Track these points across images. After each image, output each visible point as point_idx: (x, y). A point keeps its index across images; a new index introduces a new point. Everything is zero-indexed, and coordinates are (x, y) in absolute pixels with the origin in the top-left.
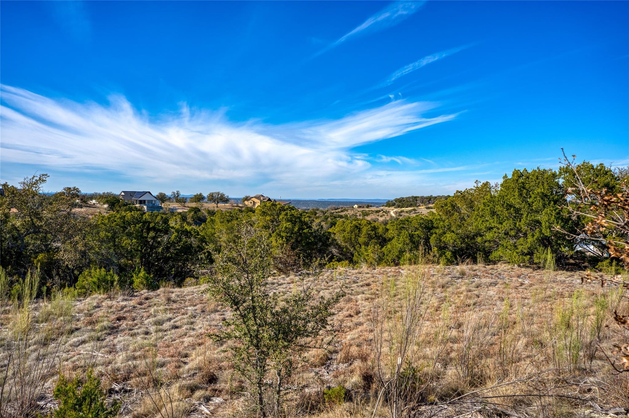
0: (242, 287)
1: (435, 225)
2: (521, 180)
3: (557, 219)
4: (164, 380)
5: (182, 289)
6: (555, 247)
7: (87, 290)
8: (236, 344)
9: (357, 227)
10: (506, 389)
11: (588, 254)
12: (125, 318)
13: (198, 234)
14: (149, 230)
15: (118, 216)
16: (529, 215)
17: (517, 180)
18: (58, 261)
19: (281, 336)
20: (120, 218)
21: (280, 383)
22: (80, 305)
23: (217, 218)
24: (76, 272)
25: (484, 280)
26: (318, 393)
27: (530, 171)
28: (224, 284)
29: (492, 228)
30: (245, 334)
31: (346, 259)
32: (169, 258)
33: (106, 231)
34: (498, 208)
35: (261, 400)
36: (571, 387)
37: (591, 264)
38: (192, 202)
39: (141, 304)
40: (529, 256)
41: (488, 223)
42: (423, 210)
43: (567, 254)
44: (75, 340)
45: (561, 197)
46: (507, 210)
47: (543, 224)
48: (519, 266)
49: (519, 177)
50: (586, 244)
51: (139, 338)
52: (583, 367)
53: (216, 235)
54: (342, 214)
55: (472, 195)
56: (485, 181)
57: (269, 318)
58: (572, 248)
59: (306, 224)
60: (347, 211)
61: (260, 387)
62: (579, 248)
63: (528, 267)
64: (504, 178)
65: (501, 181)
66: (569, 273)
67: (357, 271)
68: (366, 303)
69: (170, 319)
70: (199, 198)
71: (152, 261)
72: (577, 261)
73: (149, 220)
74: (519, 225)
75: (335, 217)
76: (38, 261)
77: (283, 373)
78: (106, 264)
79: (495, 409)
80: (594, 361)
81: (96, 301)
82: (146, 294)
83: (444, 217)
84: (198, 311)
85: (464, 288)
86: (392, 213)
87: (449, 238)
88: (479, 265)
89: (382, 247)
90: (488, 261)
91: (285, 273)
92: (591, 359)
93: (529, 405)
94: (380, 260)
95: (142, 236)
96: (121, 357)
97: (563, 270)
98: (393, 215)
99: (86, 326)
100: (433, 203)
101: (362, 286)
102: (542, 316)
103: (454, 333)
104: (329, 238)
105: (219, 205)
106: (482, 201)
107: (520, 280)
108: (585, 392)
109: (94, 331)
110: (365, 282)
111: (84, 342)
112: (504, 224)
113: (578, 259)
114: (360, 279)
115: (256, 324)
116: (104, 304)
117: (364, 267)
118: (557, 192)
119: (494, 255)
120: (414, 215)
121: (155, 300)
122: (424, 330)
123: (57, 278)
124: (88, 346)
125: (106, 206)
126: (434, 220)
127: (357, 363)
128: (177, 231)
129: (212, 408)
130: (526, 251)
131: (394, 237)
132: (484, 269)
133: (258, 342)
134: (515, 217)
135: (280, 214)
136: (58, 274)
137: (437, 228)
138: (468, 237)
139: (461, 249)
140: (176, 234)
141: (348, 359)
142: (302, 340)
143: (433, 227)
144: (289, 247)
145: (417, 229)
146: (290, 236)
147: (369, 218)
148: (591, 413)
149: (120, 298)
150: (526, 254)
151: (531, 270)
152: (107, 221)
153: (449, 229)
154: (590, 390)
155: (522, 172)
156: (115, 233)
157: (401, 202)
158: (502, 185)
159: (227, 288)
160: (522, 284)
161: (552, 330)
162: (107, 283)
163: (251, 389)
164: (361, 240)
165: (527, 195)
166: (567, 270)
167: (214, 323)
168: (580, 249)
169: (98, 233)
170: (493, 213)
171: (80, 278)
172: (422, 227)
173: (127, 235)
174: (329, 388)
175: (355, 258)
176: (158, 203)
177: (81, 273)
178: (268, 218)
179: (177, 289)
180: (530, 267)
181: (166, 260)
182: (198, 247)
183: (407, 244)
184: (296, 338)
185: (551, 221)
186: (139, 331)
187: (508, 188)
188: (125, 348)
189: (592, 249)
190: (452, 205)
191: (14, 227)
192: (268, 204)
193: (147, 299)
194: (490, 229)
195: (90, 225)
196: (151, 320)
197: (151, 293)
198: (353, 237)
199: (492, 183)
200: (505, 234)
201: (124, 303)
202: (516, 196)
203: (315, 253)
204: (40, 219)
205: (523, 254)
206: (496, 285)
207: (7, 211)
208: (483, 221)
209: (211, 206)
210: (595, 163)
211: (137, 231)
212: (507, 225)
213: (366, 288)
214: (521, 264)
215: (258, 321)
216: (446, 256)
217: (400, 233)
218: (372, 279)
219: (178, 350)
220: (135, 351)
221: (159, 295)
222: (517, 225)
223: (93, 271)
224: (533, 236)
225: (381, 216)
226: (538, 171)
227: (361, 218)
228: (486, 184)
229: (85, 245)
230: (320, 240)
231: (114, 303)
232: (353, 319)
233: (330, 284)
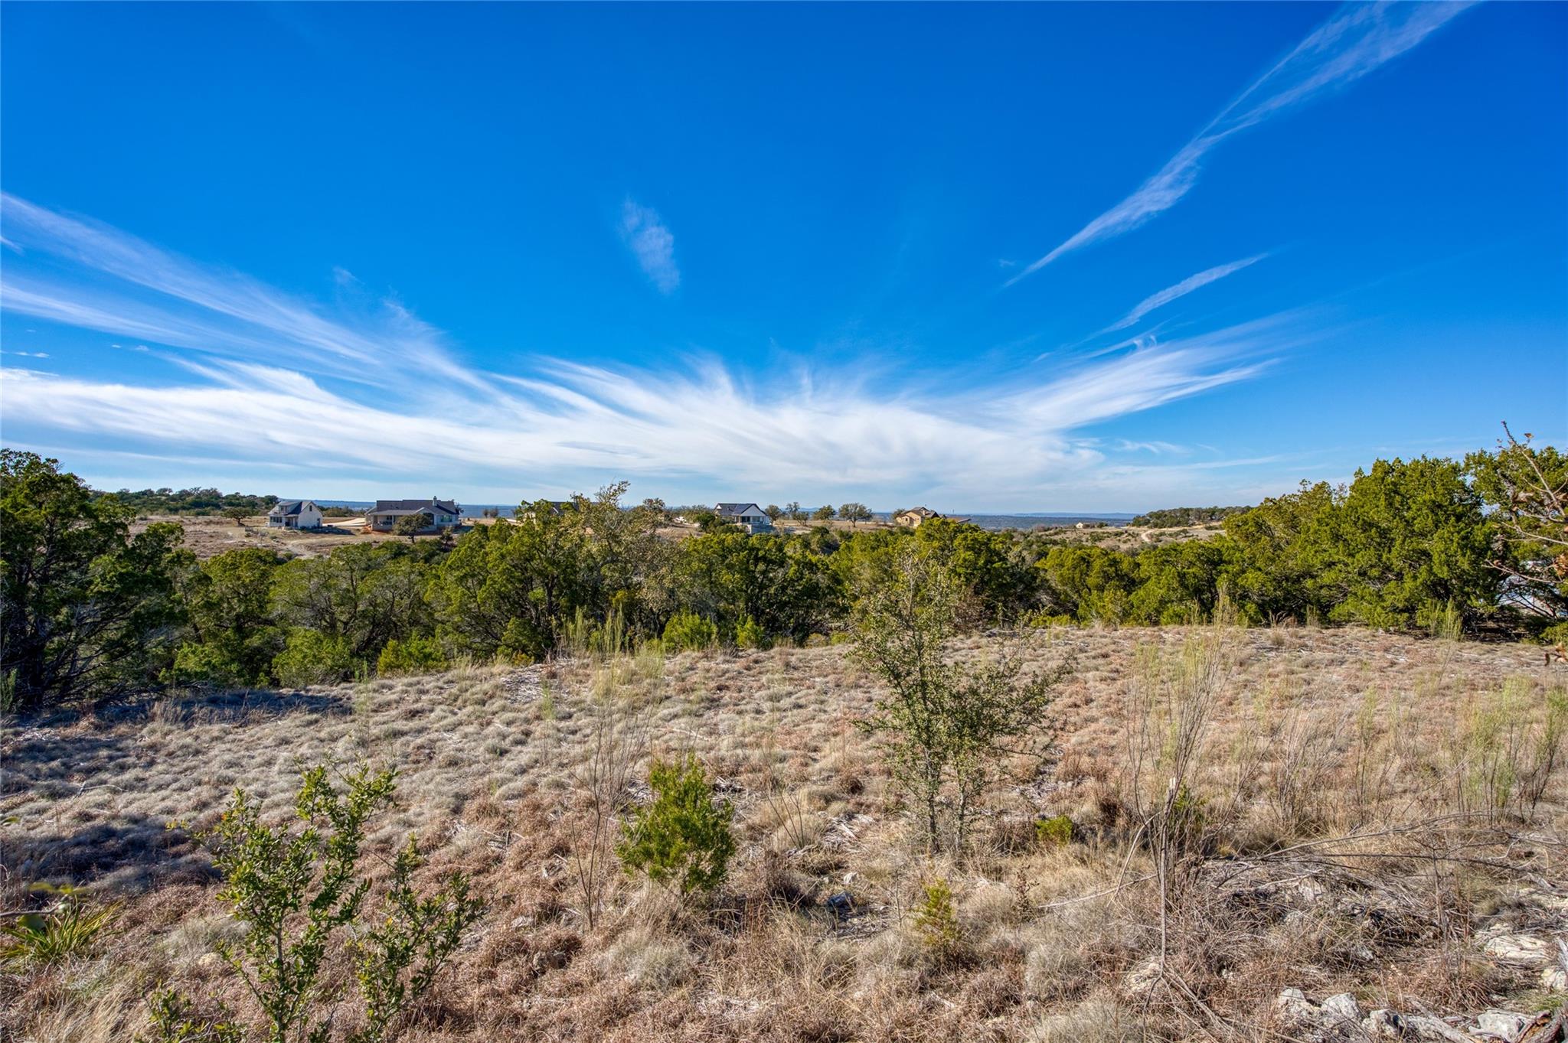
0: (905, 651)
1: (1225, 558)
2: (1390, 479)
3: (1463, 547)
4: (786, 781)
5: (806, 651)
6: (1459, 598)
7: (676, 643)
8: (890, 739)
9: (1083, 559)
10: (1366, 842)
11: (1525, 612)
12: (727, 688)
13: (828, 569)
14: (757, 560)
15: (716, 539)
16: (1408, 540)
17: (1383, 479)
18: (640, 601)
19: (966, 730)
20: (719, 543)
21: (964, 804)
22: (669, 665)
23: (855, 544)
24: (662, 618)
25: (1318, 655)
26: (1024, 825)
27: (1406, 462)
28: (878, 645)
29: (1334, 564)
30: (910, 724)
31: (1065, 612)
32: (786, 604)
33: (700, 561)
34: (1346, 528)
35: (933, 825)
36: (1492, 848)
37: (1530, 631)
38: (816, 518)
39: (748, 668)
40: (1406, 615)
41: (1326, 555)
42: (1200, 532)
43: (1481, 611)
44: (666, 711)
45: (1471, 509)
46: (1365, 531)
47: (1435, 557)
48: (1387, 631)
49: (1387, 473)
50: (1521, 595)
51: (748, 718)
52: (1518, 813)
53: (853, 570)
54: (1056, 538)
55: (1295, 505)
56: (1319, 482)
57: (949, 703)
58: (1493, 601)
59: (998, 554)
60: (1065, 532)
61: (931, 806)
62: (1505, 601)
63: (1404, 633)
64: (1356, 474)
65: (1350, 480)
66: (1486, 646)
67: (1085, 632)
68: (1102, 686)
69: (790, 694)
70: (827, 513)
71: (761, 607)
72: (1503, 625)
73: (758, 546)
74: (1388, 559)
75: (1045, 544)
76: (618, 601)
77: (970, 787)
78: (700, 608)
79: (1345, 876)
80: (1539, 805)
81: (689, 660)
82: (755, 655)
83: (1241, 544)
84: (829, 685)
85: (1280, 667)
86: (1144, 537)
87: (1252, 580)
88: (1309, 628)
89: (1130, 593)
90: (1326, 621)
91: (965, 633)
92: (1535, 800)
93: (1408, 873)
94: (1125, 616)
95: (747, 569)
96: (725, 742)
97: (1475, 640)
98: (1147, 540)
99: (678, 694)
100: (1219, 520)
101: (1094, 658)
102: (1433, 721)
103: (1263, 743)
104: (1036, 578)
105: (857, 523)
106: (1315, 516)
107: (1389, 657)
108: (1519, 857)
109: (690, 702)
110: (1099, 651)
111: (676, 716)
112: (1358, 556)
113: (1505, 621)
114: (1092, 646)
115: (927, 709)
116: (699, 665)
117: (1098, 626)
118: (1461, 500)
119: (1337, 612)
120: (1185, 540)
121: (769, 665)
122: (1209, 737)
123: (639, 624)
124: (683, 721)
125: (697, 525)
126: (1224, 550)
127: (1090, 783)
128: (797, 563)
129: (857, 829)
130: (1400, 605)
131: (1149, 578)
132: (1318, 635)
133: (929, 737)
134: (1379, 544)
135: (955, 537)
136: (640, 620)
137: (1230, 562)
138: (1287, 579)
139: (1276, 600)
140: (796, 567)
141: (1076, 775)
142: (998, 740)
143: (1221, 561)
144: (970, 591)
145: (1192, 564)
146: (971, 574)
147: (1102, 545)
148: (1531, 893)
149: (720, 659)
150: (1402, 611)
151: (1411, 639)
152: (700, 547)
153: (1252, 564)
154: (1529, 855)
155: (1391, 463)
156: (711, 564)
157: (1159, 519)
158: (1352, 488)
159: (883, 652)
160: (1393, 664)
161: (1458, 747)
162: (703, 637)
163: (915, 809)
164: (1091, 581)
165: (1402, 505)
166: (1483, 641)
167: (855, 704)
168: (1510, 602)
169: (689, 564)
170: (1337, 537)
171: (668, 628)
172: (1201, 561)
173: (728, 568)
174: (1044, 818)
175: (1080, 612)
176: (768, 521)
177: (668, 620)
178: (936, 544)
179: (798, 650)
180: (1410, 635)
181: (782, 606)
182: (828, 587)
183: (1175, 590)
184: (991, 736)
185: (1452, 552)
186: (748, 707)
187: (1364, 493)
188: (731, 730)
189: (1532, 604)
190: (1257, 523)
191: (590, 555)
192: (936, 521)
193: (756, 662)
194: (1331, 565)
195: (679, 552)
196: (763, 693)
197: (762, 654)
198: (1077, 576)
199: (1334, 484)
200: (1360, 574)
201: (726, 666)
202: (1382, 508)
203: (1013, 601)
204: (619, 543)
205: (1396, 610)
206: (1342, 663)
207: (581, 532)
208: (1316, 552)
209: (845, 525)
210: (1537, 446)
211: (741, 562)
212: (1363, 559)
213: (1101, 661)
214: (1391, 628)
215: (930, 706)
216: (1246, 611)
217: (1162, 570)
218: (1113, 647)
219: (804, 741)
220: (743, 735)
221: (773, 657)
222: (1384, 559)
223: (683, 617)
224: (1415, 578)
225: (1125, 542)
226: (1422, 461)
227: (1089, 544)
228: (1322, 487)
229: (674, 581)
230: (1021, 580)
231: (712, 664)
232: (1080, 710)
233: (1040, 652)
